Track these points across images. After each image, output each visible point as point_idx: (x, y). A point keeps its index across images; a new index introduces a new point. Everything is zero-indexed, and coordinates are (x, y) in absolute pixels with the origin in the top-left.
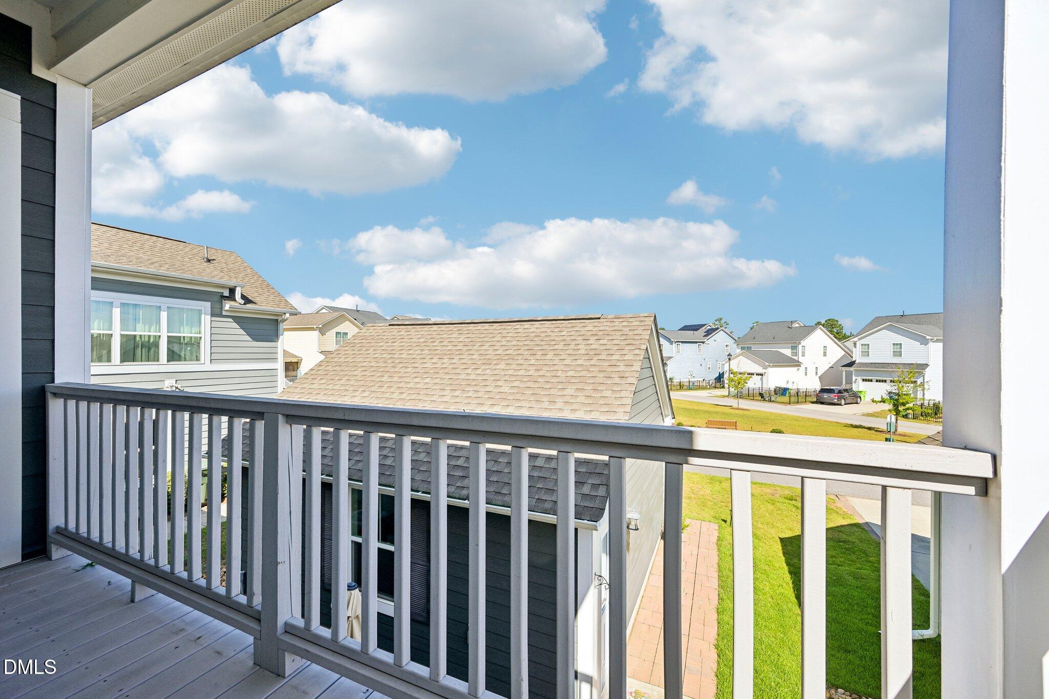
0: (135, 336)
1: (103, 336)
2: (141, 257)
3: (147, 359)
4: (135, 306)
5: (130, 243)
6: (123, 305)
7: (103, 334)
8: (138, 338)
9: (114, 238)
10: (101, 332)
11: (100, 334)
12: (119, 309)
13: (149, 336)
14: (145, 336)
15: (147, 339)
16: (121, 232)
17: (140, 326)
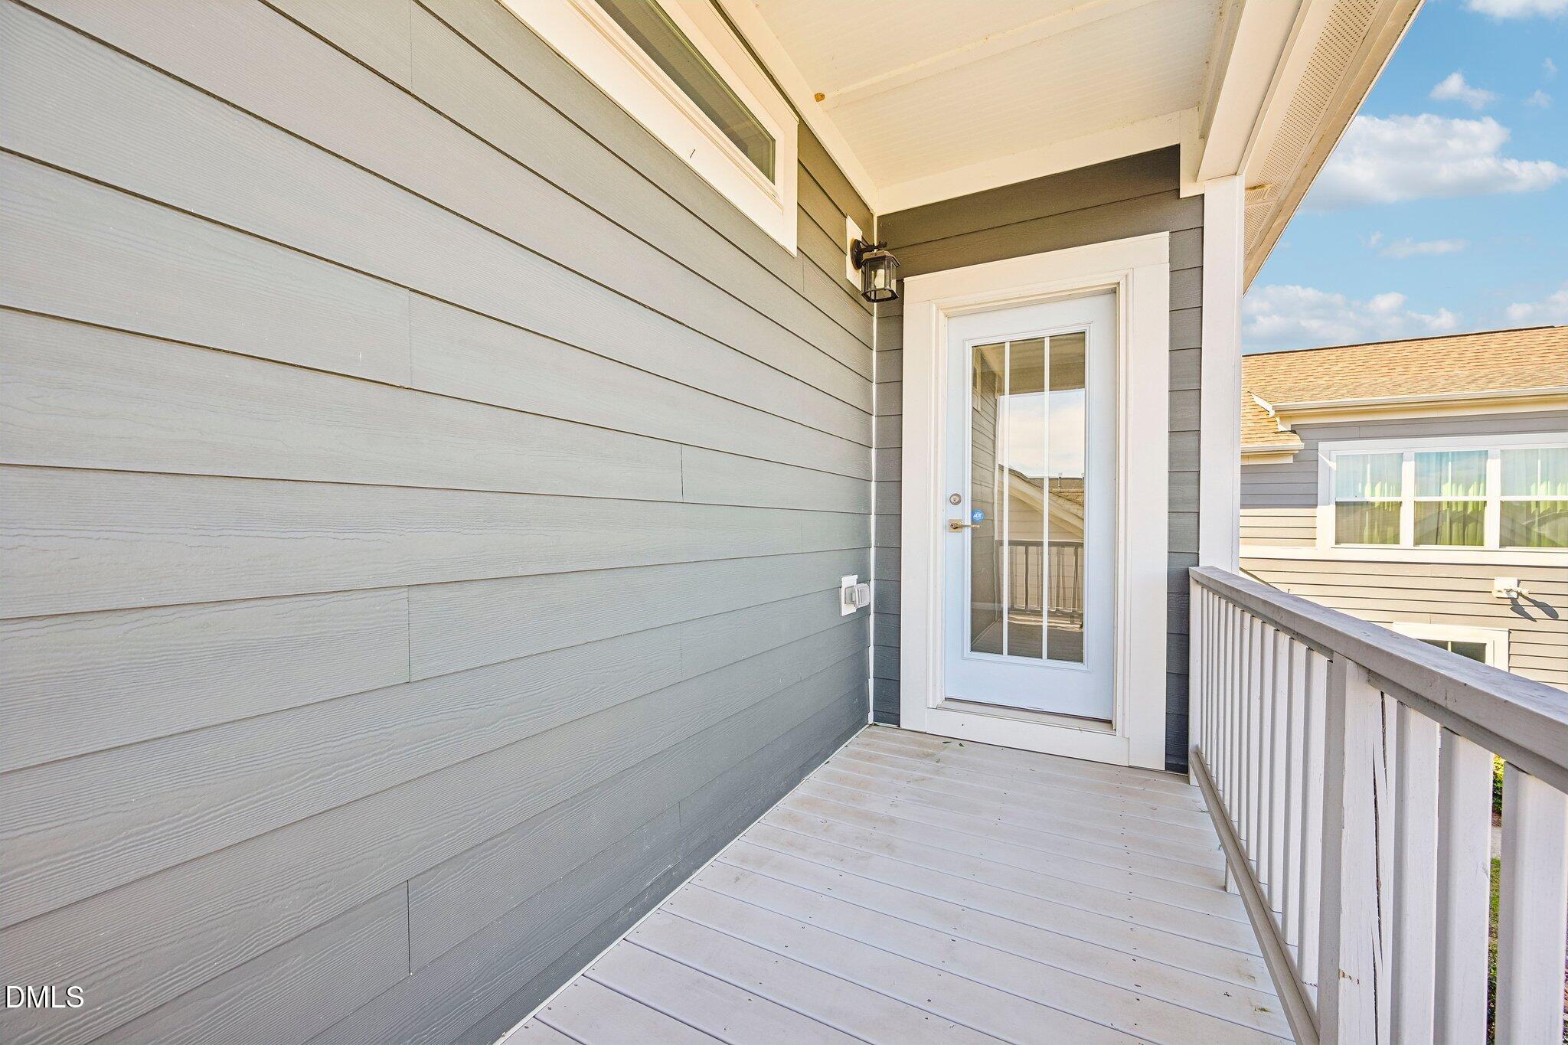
0: (1440, 504)
1: (1388, 506)
2: (1456, 375)
3: (1461, 540)
4: (1441, 455)
5: (1439, 356)
6: (1419, 457)
7: (1389, 503)
8: (1444, 507)
9: (1415, 355)
10: (1386, 499)
11: (1384, 503)
12: (1413, 462)
13: (1466, 504)
14: (1457, 503)
15: (1460, 509)
16: (1426, 345)
17: (1446, 488)
